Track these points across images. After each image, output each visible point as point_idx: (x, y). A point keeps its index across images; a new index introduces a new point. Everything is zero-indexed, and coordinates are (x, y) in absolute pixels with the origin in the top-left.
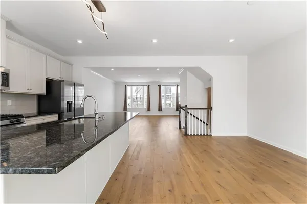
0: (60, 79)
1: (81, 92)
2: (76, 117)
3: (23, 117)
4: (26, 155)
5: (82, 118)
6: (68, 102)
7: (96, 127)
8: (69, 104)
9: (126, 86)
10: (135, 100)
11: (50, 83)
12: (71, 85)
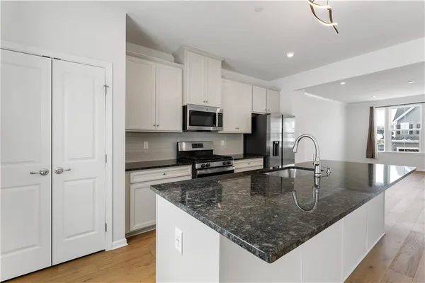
0: (265, 112)
1: (290, 126)
2: (284, 166)
3: (232, 159)
4: (237, 216)
5: (294, 168)
6: (274, 142)
7: (316, 186)
8: (276, 145)
9: (372, 109)
10: (394, 136)
11: (256, 118)
12: (277, 117)
